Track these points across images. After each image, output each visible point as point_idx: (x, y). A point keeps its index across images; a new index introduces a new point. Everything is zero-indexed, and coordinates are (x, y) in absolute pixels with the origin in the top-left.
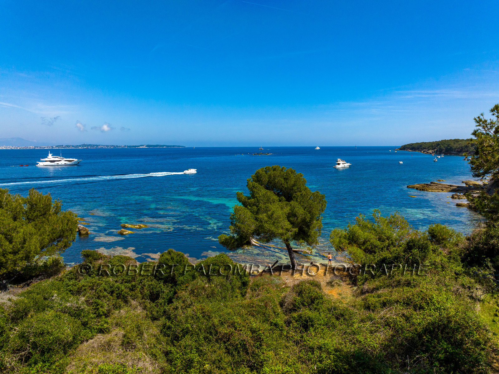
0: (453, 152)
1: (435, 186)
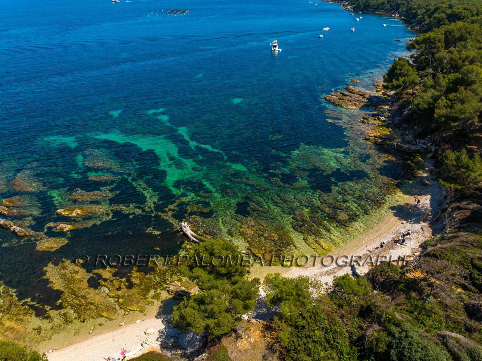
0: (370, 9)
1: (350, 97)
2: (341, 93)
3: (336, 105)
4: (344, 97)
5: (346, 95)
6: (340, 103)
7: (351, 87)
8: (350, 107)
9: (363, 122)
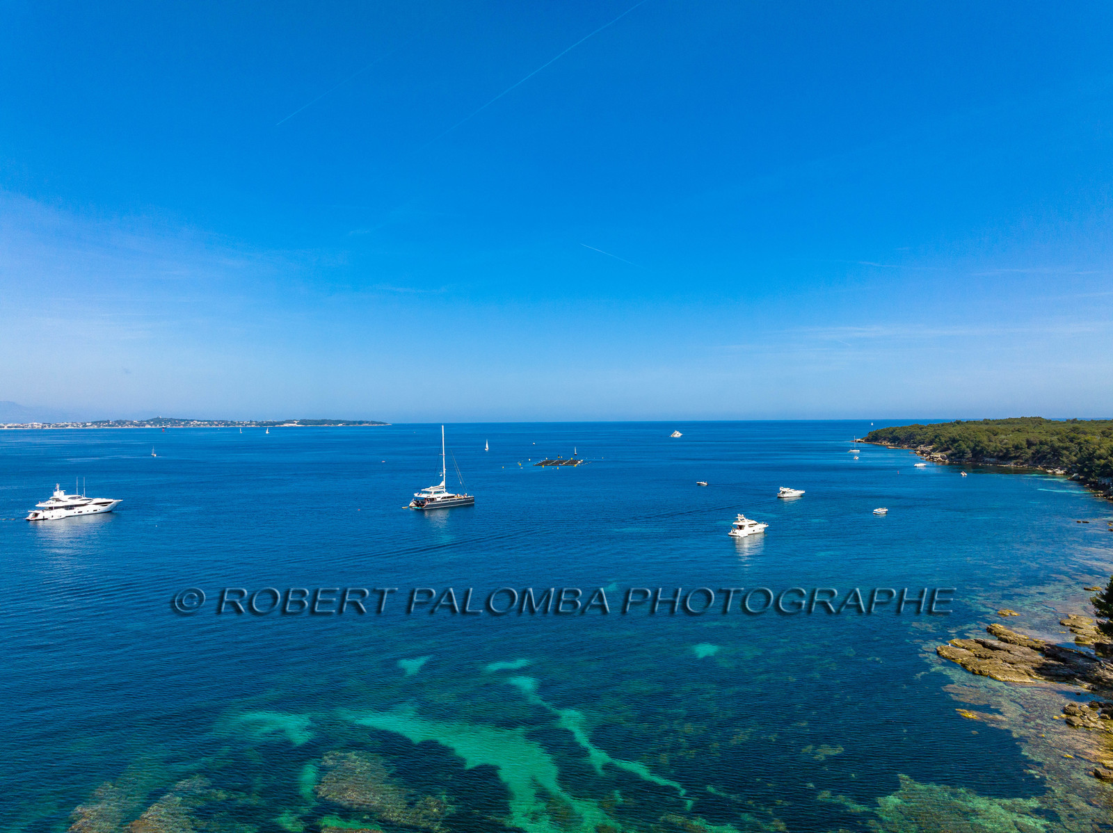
0: (989, 459)
1: (1006, 653)
2: (978, 642)
3: (973, 673)
4: (989, 653)
5: (993, 648)
6: (983, 668)
7: (999, 627)
8: (1017, 680)
9: (1069, 723)
